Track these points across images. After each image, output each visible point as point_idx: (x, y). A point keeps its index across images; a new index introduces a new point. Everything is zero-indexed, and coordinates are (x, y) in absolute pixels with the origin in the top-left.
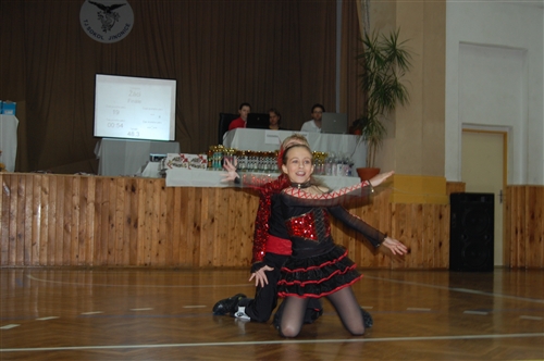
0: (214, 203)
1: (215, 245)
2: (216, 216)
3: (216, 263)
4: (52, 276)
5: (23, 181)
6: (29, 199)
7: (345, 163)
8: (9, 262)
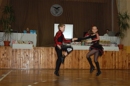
0: (83, 54)
1: (83, 64)
2: (83, 57)
3: (83, 68)
4: (45, 71)
5: (38, 49)
6: (39, 53)
7: (115, 43)
8: (35, 68)
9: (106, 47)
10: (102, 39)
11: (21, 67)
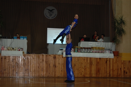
0: (75, 61)
1: (76, 72)
2: (76, 64)
3: (76, 76)
5: (28, 56)
6: (30, 60)
7: (109, 50)
8: (25, 76)
9: (100, 53)
10: (97, 45)
11: (10, 75)
